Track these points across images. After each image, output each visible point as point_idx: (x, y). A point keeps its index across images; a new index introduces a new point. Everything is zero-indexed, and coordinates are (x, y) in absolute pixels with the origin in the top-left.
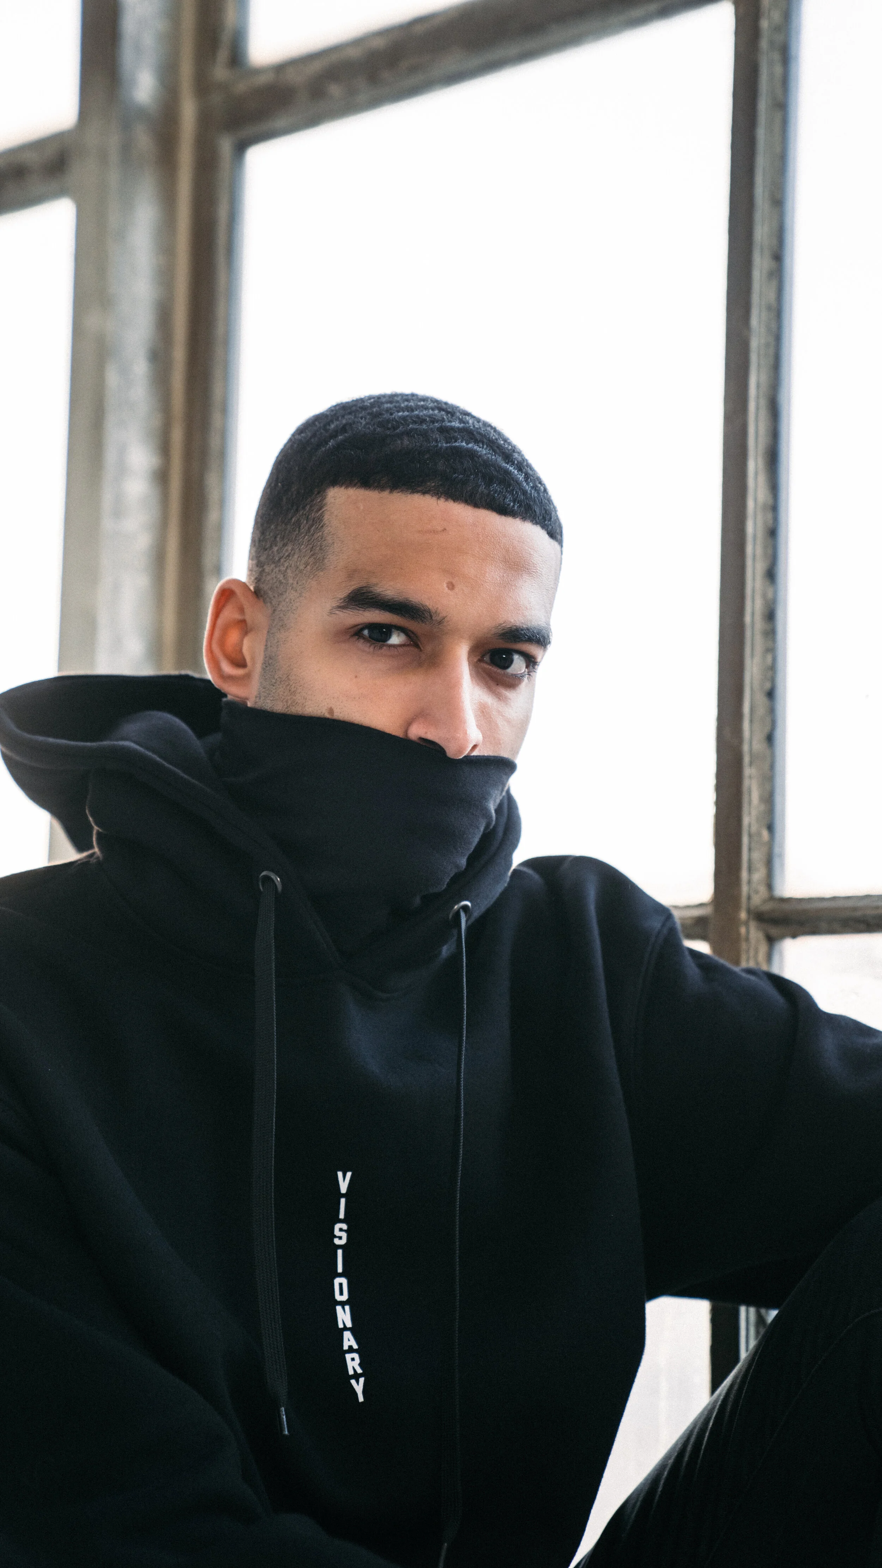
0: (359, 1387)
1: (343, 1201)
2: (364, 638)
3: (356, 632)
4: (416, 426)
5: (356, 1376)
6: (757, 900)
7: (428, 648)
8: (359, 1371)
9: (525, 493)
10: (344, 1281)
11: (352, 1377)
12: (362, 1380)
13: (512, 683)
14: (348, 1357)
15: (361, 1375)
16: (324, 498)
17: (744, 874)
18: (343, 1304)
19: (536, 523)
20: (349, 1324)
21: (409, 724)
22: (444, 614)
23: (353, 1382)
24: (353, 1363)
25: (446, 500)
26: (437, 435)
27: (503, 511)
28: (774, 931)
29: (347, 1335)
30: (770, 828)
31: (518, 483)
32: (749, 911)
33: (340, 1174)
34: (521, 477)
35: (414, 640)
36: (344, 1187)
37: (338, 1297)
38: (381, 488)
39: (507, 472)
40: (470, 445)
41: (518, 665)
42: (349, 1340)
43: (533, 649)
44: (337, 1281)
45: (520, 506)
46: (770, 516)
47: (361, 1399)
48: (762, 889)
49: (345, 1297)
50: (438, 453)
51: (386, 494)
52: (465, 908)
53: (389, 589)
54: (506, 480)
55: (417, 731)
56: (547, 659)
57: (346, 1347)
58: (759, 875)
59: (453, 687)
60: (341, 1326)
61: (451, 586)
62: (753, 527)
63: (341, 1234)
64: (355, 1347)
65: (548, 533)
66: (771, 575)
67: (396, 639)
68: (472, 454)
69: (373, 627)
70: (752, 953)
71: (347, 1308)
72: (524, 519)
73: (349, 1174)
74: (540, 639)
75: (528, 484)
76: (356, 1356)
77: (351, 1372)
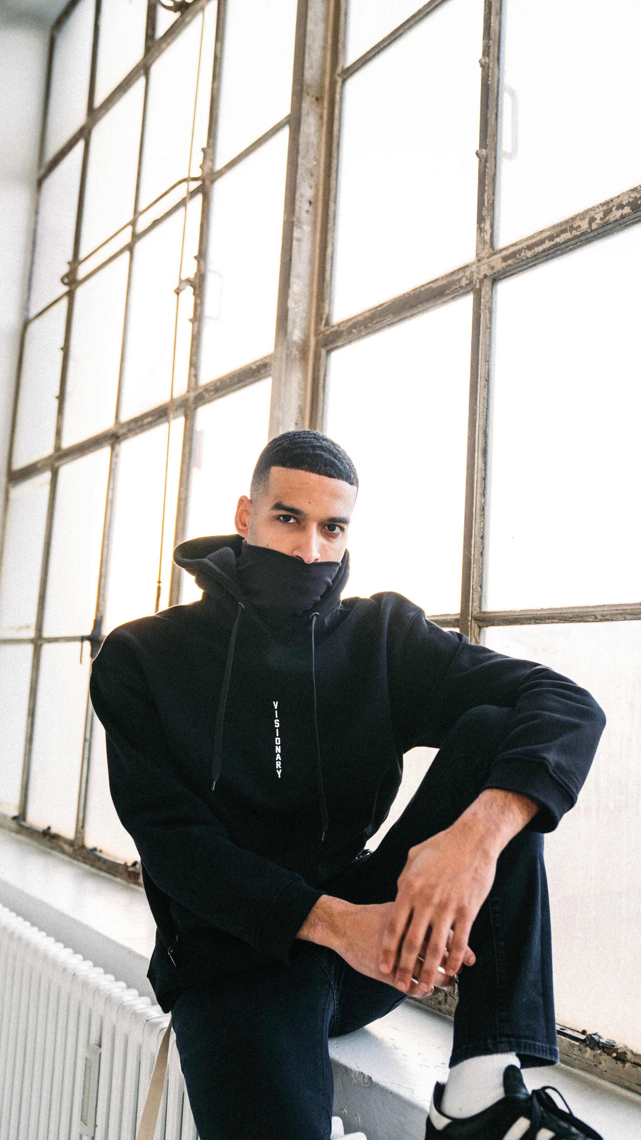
0: (279, 773)
1: (276, 712)
2: (280, 520)
3: (278, 518)
4: (304, 445)
5: (279, 769)
6: (475, 613)
7: (303, 524)
8: (280, 767)
9: (340, 470)
10: (279, 739)
11: (277, 769)
12: (280, 770)
13: (335, 536)
14: (277, 762)
15: (280, 769)
16: (270, 470)
17: (471, 603)
18: (278, 746)
19: (344, 480)
20: (280, 752)
21: (293, 550)
22: (306, 512)
23: (277, 771)
24: (278, 765)
25: (309, 472)
26: (310, 449)
27: (330, 476)
28: (481, 624)
29: (278, 755)
30: (481, 587)
31: (338, 467)
32: (472, 617)
33: (274, 702)
34: (339, 464)
35: (298, 521)
36: (276, 706)
37: (276, 743)
38: (288, 467)
39: (334, 462)
40: (321, 452)
41: (337, 530)
42: (278, 757)
43: (342, 525)
44: (276, 739)
45: (337, 475)
46: (483, 472)
47: (279, 777)
48: (478, 609)
49: (279, 743)
50: (308, 455)
51: (289, 469)
52: (316, 615)
53: (288, 503)
54: (333, 465)
55: (296, 553)
56: (350, 529)
57: (277, 759)
58: (476, 604)
59: (309, 538)
60: (277, 752)
61: (310, 503)
62: (478, 477)
63: (277, 723)
64: (280, 759)
65: (349, 483)
66: (484, 495)
67: (292, 521)
68: (321, 456)
69: (284, 516)
70: (473, 632)
71: (280, 747)
72: (339, 479)
73: (277, 702)
74: (345, 521)
75: (342, 466)
76: (280, 762)
77: (277, 768)
